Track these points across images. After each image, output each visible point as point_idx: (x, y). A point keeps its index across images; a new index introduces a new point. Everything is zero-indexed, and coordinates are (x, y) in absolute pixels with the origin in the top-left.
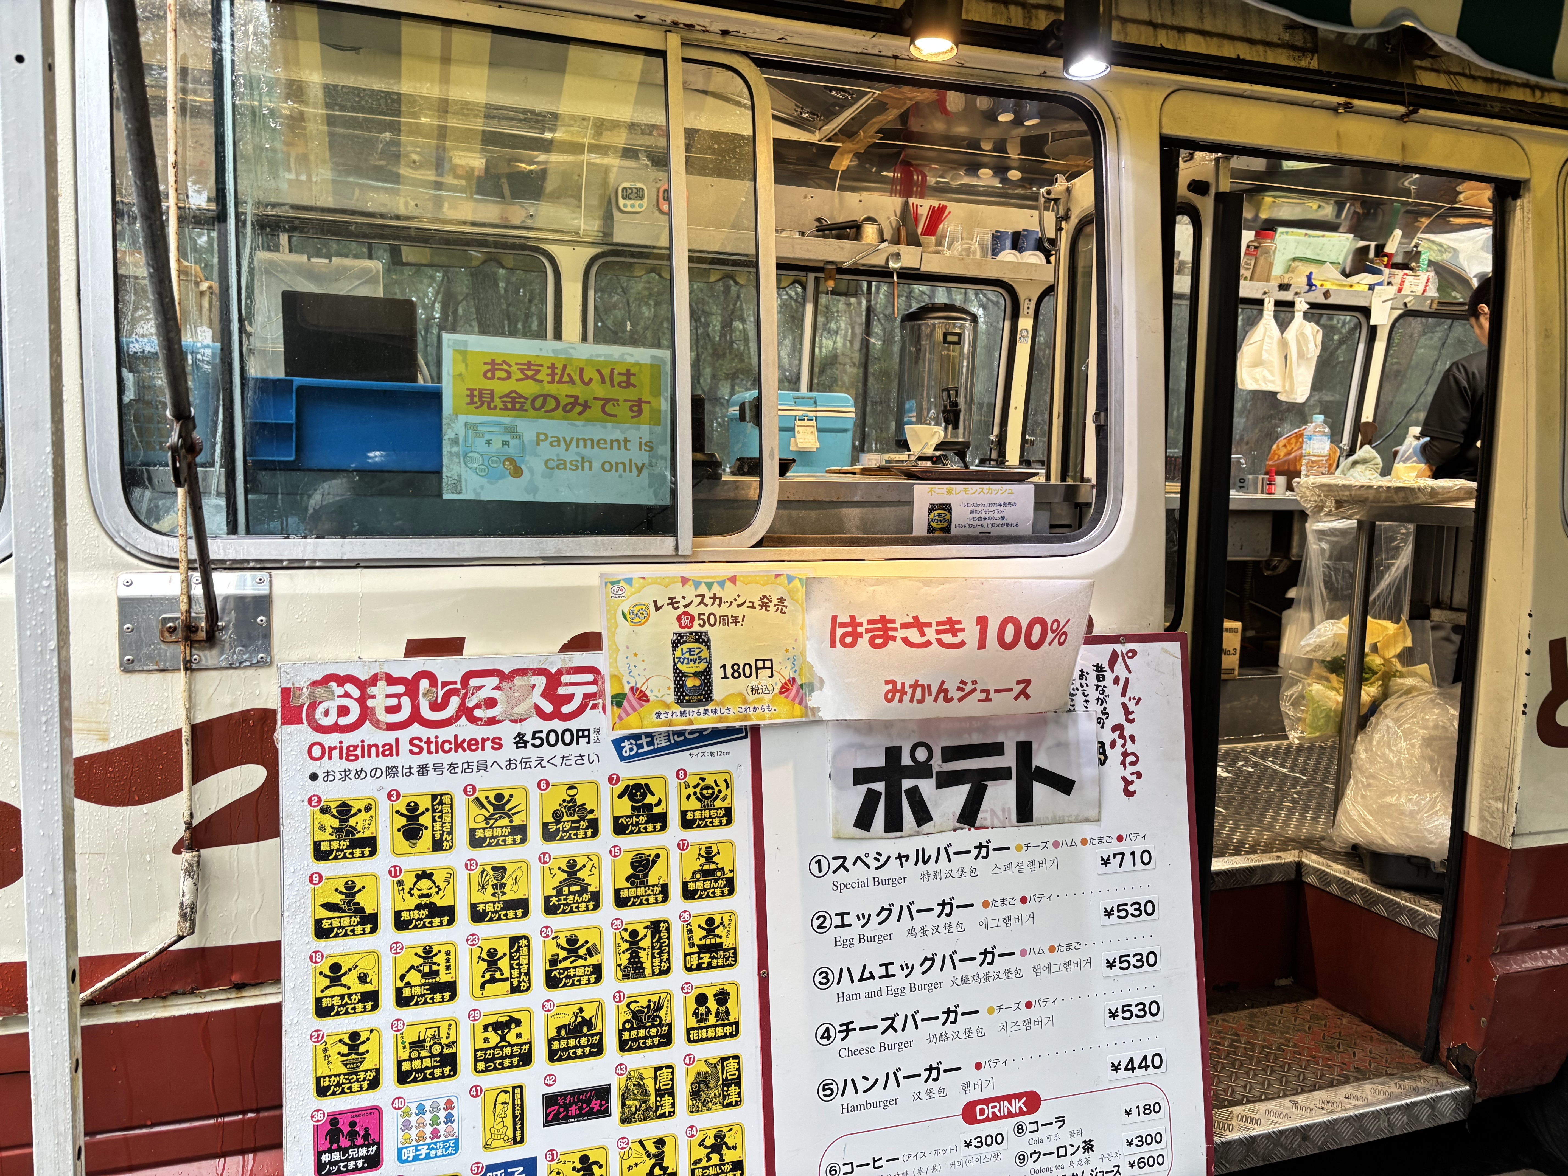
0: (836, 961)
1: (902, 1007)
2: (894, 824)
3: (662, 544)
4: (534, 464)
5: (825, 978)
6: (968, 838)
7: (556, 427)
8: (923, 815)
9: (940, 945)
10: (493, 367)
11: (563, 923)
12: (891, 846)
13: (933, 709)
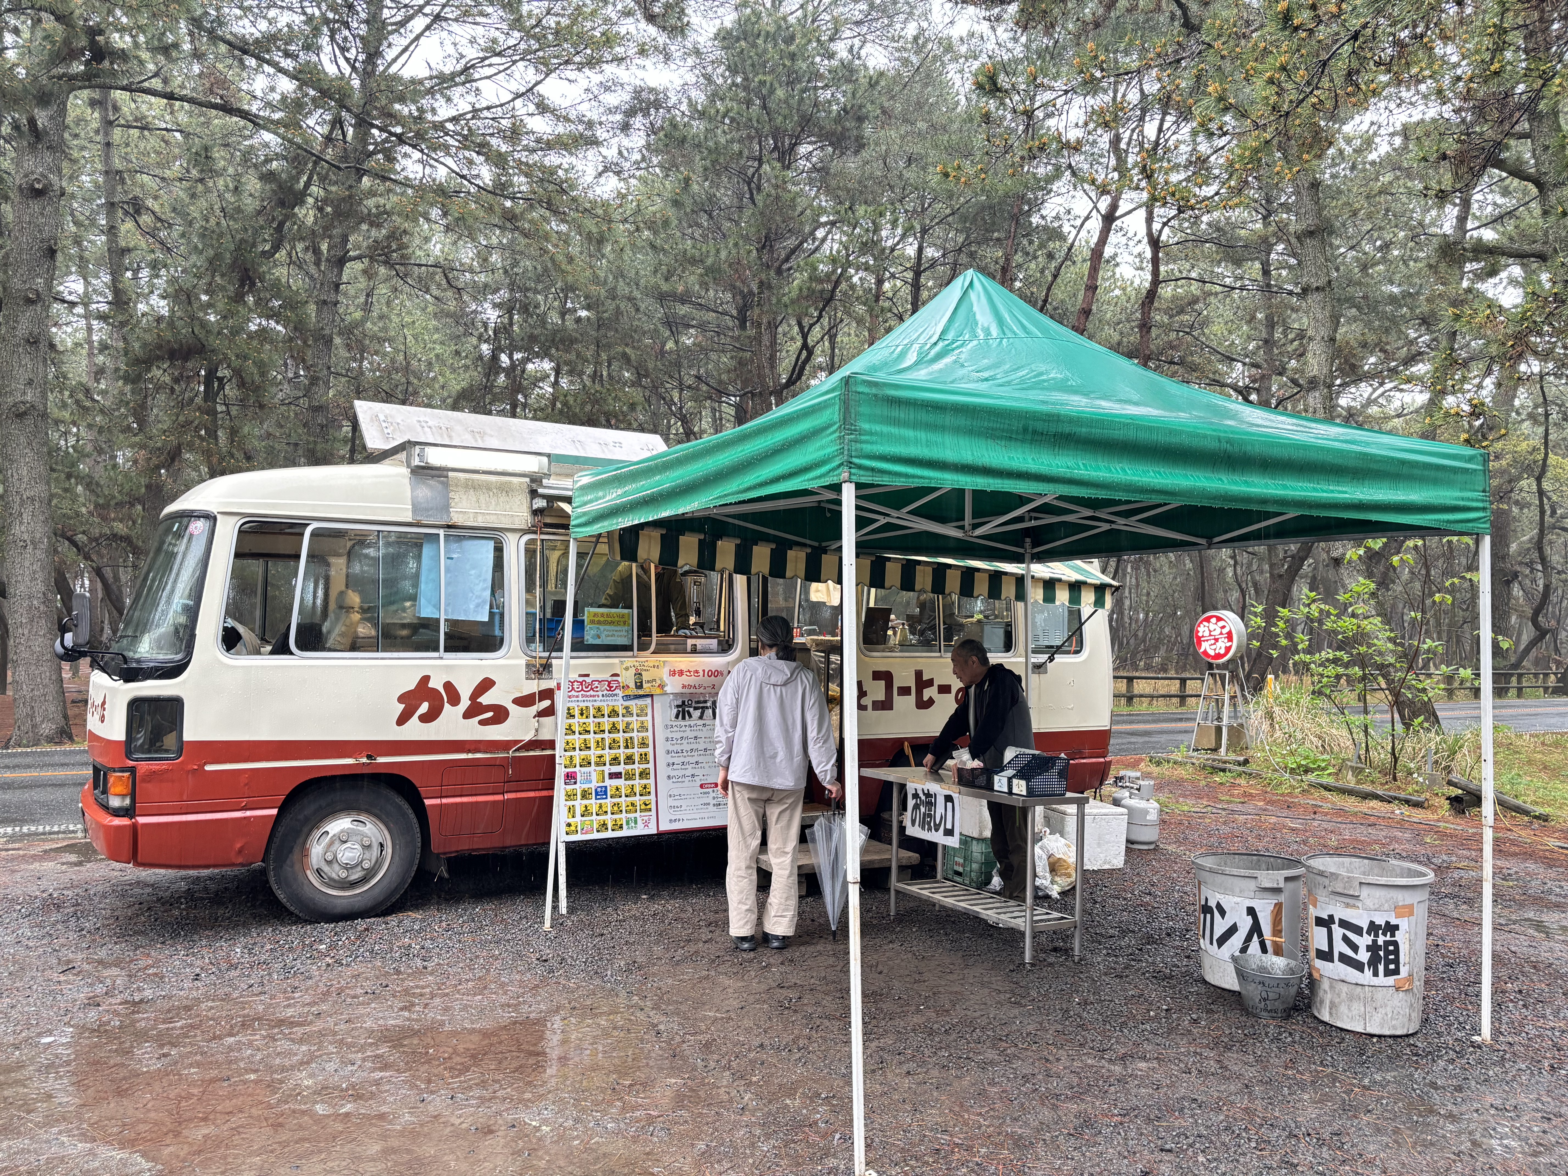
0: (671, 748)
1: (686, 760)
2: (684, 718)
3: (630, 653)
4: (603, 636)
5: (668, 752)
6: (701, 722)
7: (607, 627)
8: (690, 716)
9: (694, 746)
10: (595, 615)
11: (612, 736)
12: (683, 723)
13: (692, 690)
